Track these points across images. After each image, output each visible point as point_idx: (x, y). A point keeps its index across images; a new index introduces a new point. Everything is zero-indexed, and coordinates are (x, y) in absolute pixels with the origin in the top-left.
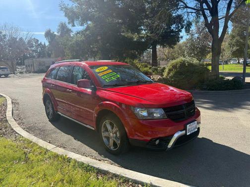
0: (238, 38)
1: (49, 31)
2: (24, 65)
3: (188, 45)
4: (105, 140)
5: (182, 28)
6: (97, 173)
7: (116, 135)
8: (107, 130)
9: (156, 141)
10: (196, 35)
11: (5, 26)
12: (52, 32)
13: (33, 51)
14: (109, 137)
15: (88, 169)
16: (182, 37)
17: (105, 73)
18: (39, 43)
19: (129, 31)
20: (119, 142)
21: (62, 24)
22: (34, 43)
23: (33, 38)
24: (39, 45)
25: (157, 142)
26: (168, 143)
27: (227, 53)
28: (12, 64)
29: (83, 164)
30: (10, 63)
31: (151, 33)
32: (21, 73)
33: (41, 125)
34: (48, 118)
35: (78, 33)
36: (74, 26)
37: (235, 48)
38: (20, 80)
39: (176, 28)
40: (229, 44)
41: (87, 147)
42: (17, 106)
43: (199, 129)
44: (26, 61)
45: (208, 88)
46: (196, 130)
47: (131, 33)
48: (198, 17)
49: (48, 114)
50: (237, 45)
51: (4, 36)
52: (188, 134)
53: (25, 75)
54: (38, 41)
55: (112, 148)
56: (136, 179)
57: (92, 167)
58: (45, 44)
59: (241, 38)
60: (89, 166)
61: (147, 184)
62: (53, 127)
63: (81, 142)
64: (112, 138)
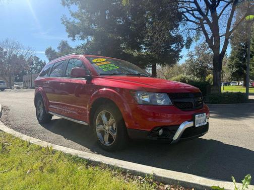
0: (237, 59)
1: (50, 49)
2: (22, 82)
3: (188, 66)
4: (99, 134)
5: (182, 47)
6: (87, 165)
7: (113, 127)
8: (102, 123)
9: (159, 130)
10: (196, 57)
11: (7, 41)
12: (52, 49)
13: (32, 68)
14: (104, 131)
15: (76, 160)
16: (182, 57)
17: (103, 63)
18: (39, 61)
19: (130, 48)
20: (115, 134)
21: (63, 42)
22: (34, 61)
23: (33, 56)
24: (39, 63)
25: (161, 132)
26: (174, 134)
27: (226, 73)
28: (10, 78)
29: (71, 155)
30: (7, 78)
31: (151, 52)
32: (18, 88)
33: (29, 126)
34: (38, 120)
35: (78, 48)
36: (74, 39)
37: (235, 70)
38: (16, 94)
39: (176, 48)
40: (229, 65)
41: (78, 145)
42: (7, 111)
43: (208, 123)
44: (24, 78)
45: (211, 101)
46: (206, 123)
47: (132, 49)
48: (198, 34)
49: (38, 116)
50: (237, 67)
51: (6, 52)
52: (197, 126)
53: (21, 90)
54: (38, 59)
55: (107, 143)
56: (135, 170)
57: (81, 158)
58: (45, 62)
59: (240, 60)
60: (77, 157)
61: (148, 175)
62: (42, 128)
63: (71, 140)
64: (108, 132)
